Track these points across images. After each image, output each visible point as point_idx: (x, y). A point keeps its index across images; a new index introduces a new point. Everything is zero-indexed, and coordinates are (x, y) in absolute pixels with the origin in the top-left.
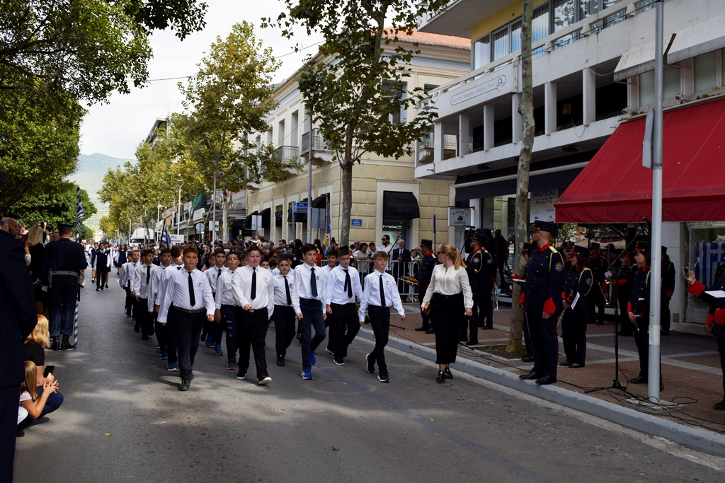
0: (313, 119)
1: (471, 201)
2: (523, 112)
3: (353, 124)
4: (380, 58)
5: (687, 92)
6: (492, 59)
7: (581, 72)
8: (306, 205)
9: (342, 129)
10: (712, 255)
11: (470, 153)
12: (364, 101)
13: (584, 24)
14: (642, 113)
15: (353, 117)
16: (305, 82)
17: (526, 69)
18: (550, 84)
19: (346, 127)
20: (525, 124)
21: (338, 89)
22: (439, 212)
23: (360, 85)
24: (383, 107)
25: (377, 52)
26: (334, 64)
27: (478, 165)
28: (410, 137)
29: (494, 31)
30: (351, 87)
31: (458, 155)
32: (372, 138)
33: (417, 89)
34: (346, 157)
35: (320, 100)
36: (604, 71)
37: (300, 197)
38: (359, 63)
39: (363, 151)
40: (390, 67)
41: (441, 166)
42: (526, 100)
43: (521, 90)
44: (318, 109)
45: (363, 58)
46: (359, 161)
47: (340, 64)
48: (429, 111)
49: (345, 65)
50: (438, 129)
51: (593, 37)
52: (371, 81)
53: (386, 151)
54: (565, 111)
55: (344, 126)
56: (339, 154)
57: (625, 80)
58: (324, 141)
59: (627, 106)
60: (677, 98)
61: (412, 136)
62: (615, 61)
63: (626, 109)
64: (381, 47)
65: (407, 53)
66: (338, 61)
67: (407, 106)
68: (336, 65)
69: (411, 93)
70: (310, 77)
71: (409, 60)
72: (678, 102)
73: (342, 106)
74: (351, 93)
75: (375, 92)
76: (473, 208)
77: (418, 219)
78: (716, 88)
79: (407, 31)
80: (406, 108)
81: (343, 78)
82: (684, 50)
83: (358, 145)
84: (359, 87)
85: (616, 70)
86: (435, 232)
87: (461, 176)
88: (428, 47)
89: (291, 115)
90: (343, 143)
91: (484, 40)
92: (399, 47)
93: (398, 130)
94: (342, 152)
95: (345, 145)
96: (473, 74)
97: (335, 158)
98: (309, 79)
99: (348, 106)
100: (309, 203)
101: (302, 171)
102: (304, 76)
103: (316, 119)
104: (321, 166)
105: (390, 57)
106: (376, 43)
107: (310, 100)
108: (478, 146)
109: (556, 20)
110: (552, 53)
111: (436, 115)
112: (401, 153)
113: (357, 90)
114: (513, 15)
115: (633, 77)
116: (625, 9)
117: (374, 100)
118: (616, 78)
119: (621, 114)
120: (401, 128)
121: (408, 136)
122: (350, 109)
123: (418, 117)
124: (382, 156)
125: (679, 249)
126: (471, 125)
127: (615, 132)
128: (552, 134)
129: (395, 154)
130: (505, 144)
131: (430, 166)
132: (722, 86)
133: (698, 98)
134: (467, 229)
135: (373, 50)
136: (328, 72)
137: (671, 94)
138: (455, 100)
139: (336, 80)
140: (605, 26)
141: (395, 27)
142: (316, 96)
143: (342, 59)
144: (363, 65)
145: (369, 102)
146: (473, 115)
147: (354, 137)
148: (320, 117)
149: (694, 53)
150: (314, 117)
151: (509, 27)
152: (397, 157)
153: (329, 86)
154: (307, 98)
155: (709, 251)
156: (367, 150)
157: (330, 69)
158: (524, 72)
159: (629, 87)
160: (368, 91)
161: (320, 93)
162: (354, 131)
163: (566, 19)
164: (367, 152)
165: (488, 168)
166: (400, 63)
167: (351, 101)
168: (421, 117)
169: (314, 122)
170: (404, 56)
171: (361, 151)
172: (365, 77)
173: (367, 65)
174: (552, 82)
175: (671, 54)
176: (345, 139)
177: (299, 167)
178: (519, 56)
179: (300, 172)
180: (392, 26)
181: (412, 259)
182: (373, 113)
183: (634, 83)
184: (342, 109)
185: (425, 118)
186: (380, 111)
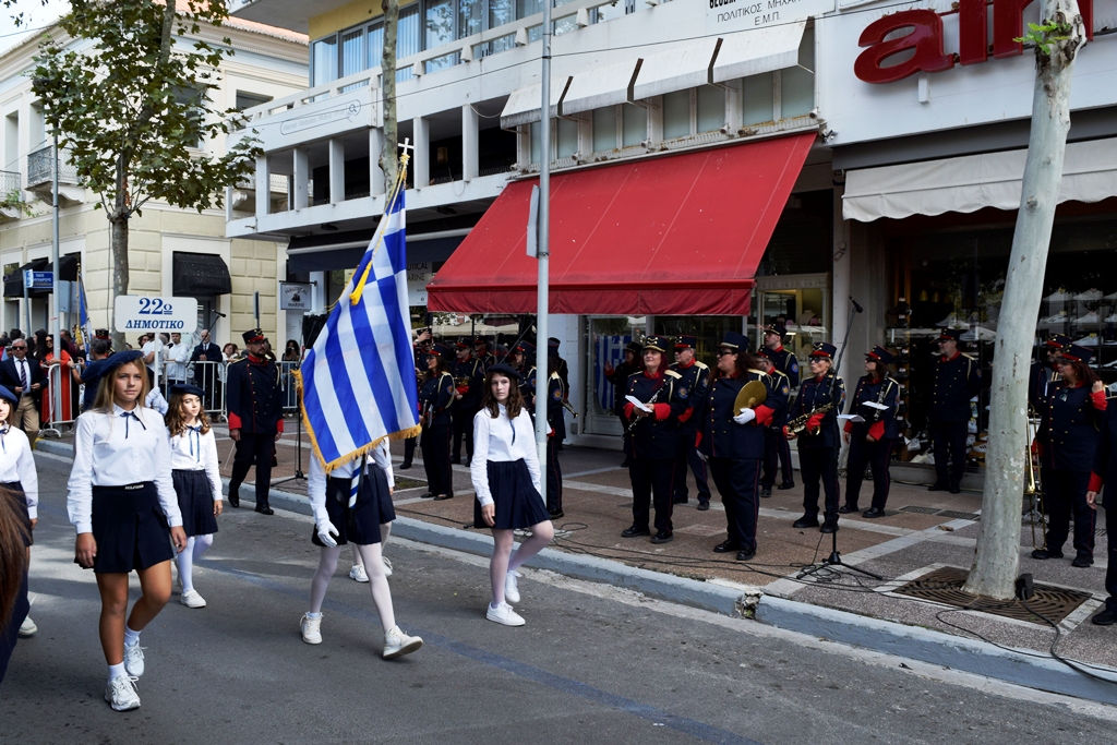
0: (60, 142)
1: (311, 273)
2: (385, 167)
3: (127, 155)
4: (171, 56)
5: (583, 151)
6: (340, 75)
7: (460, 109)
8: (51, 276)
9: (111, 161)
10: (613, 350)
11: (310, 206)
12: (144, 121)
13: (465, 44)
14: (534, 171)
15: (129, 144)
16: (43, 82)
17: (388, 110)
18: (420, 120)
19: (116, 157)
20: (388, 183)
21: (99, 96)
22: (261, 285)
23: (138, 94)
24: (177, 132)
25: (165, 46)
26: (92, 57)
27: (322, 225)
28: (221, 181)
29: (342, 31)
30: (123, 96)
31: (292, 208)
32: (159, 176)
33: (230, 111)
34: (118, 205)
35: (70, 112)
36: (489, 110)
37: (25, 256)
38: (133, 59)
39: (146, 196)
40: (186, 69)
41: (267, 221)
42: (390, 152)
43: (381, 123)
44: (68, 126)
45: (143, 54)
46: (139, 212)
47: (105, 56)
48: (250, 144)
49: (111, 59)
50: (261, 167)
51: (475, 64)
52: (157, 91)
53: (185, 201)
54: (440, 157)
55: (113, 155)
56: (107, 201)
57: (515, 128)
58: (79, 174)
59: (515, 161)
60: (574, 158)
61: (223, 179)
62: (502, 101)
63: (515, 166)
64: (173, 38)
65: (213, 53)
66: (100, 52)
67: (215, 134)
68: (96, 58)
69: (222, 115)
70: (53, 74)
71: (216, 64)
72: (575, 162)
73: (108, 123)
74: (124, 105)
75: (163, 107)
76: (315, 283)
77: (229, 295)
78: (617, 150)
79: (212, 18)
80: (213, 137)
81: (110, 80)
82: (581, 100)
83: (138, 187)
84: (136, 98)
85: (504, 114)
86: (258, 317)
87: (296, 237)
88: (240, 33)
89: (4, 119)
90: (112, 181)
91: (329, 40)
92: (201, 42)
93: (203, 168)
94: (110, 197)
95: (115, 185)
96: (313, 92)
97: (98, 206)
98: (52, 78)
99: (120, 126)
100: (55, 273)
101: (29, 213)
102: (40, 71)
103: (65, 142)
104: (63, 207)
105: (187, 56)
106: (164, 32)
107: (53, 110)
108: (321, 196)
109: (429, 24)
110: (423, 77)
111: (260, 151)
112: (206, 204)
113: (134, 102)
114: (370, 12)
115: (524, 126)
116: (515, 32)
117: (161, 118)
118: (503, 124)
119: (509, 170)
120: (205, 166)
121: (218, 179)
122: (122, 131)
123: (233, 151)
124: (176, 205)
125: (577, 343)
126: (310, 163)
127: (502, 194)
128: (423, 189)
129: (196, 204)
130: (360, 197)
131: (250, 221)
132: (623, 148)
133: (597, 160)
134: (306, 314)
135: (159, 41)
136: (83, 68)
137: (566, 151)
138: (287, 128)
139: (98, 80)
140: (490, 51)
141: (193, 10)
142: (64, 108)
143: (107, 50)
144: (142, 63)
145: (153, 120)
146: (314, 153)
147: (130, 174)
148: (72, 140)
149: (592, 105)
150: (61, 139)
151: (365, 28)
152: (200, 208)
153: (87, 92)
154: (47, 107)
155: (611, 346)
156: (151, 195)
157: (86, 64)
158: (386, 113)
159: (519, 137)
160: (152, 105)
161: (71, 101)
162: (131, 165)
163: (443, 25)
164: (152, 199)
165: (336, 229)
166: (202, 68)
167: (125, 117)
168: (239, 152)
169: (62, 146)
170: (209, 56)
171: (142, 197)
172: (146, 82)
173: (148, 65)
174: (424, 118)
175: (567, 103)
176: (115, 176)
177: (20, 206)
178: (379, 76)
179: (24, 214)
180: (189, 7)
181: (225, 358)
182: (160, 139)
183: (525, 132)
184: (110, 128)
185: (244, 155)
186: (171, 138)
